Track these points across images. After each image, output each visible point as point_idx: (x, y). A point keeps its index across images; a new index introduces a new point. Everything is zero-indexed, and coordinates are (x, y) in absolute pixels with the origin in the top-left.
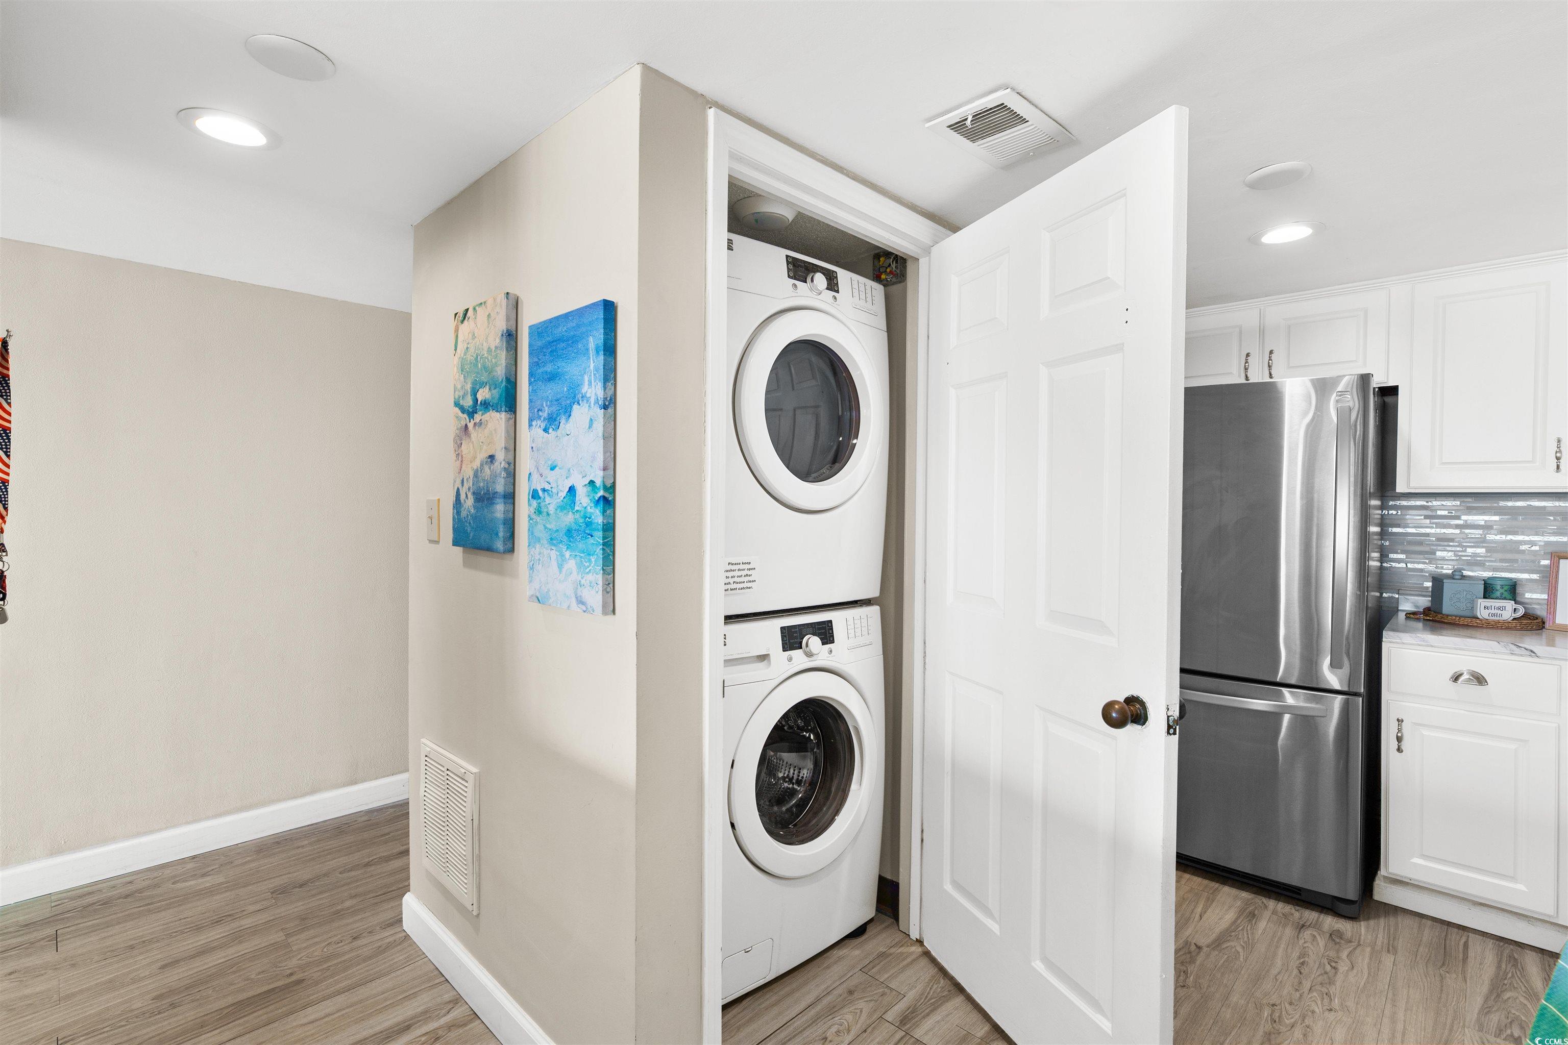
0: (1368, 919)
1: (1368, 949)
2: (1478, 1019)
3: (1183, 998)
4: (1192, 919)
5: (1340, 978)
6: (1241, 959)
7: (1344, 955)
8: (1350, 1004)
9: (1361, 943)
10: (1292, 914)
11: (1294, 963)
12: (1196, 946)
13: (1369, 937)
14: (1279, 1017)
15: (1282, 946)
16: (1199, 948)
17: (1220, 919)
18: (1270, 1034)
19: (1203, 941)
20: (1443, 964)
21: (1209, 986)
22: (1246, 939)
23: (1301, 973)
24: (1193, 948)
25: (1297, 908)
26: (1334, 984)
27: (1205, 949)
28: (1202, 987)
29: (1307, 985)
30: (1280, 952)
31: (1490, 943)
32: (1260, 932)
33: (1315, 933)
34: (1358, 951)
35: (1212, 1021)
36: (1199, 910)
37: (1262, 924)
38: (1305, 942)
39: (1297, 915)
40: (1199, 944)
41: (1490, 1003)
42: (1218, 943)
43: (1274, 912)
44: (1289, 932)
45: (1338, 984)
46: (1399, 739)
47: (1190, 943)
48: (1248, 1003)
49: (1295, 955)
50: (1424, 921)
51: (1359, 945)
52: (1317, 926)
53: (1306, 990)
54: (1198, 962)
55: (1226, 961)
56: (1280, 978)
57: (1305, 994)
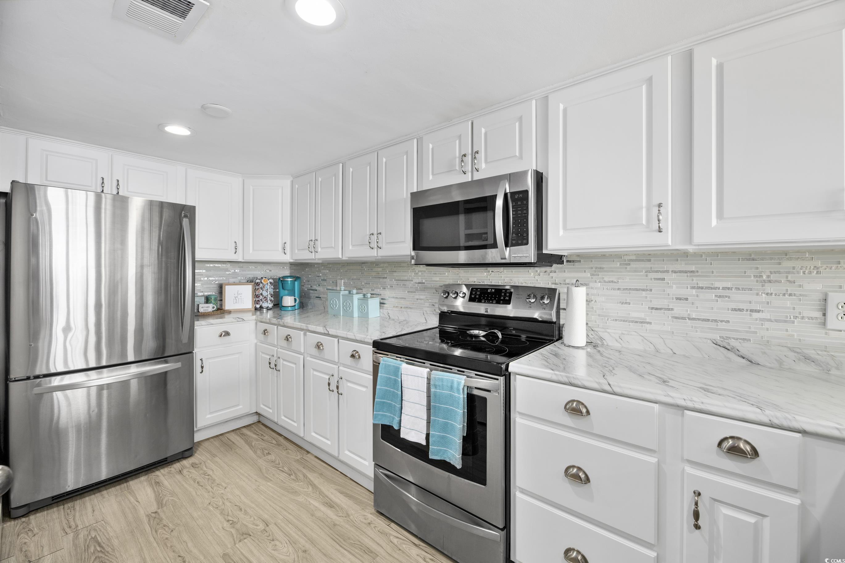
0: (196, 452)
1: (209, 461)
2: (257, 456)
3: (179, 534)
4: (136, 506)
5: (214, 477)
6: (178, 501)
7: (205, 469)
8: (227, 481)
9: (204, 461)
10: (171, 470)
11: (196, 485)
12: (154, 513)
13: (204, 457)
14: (216, 505)
15: (184, 483)
16: (156, 512)
17: (147, 495)
18: (222, 513)
19: (154, 508)
20: (231, 449)
21: (181, 521)
22: (168, 493)
23: (202, 486)
24: (153, 515)
25: (169, 467)
26: (216, 480)
27: (159, 511)
28: (179, 523)
29: (209, 488)
30: (186, 485)
31: (232, 433)
32: (169, 486)
33: (187, 470)
34: (207, 464)
35: (200, 530)
36: (132, 499)
37: (166, 483)
38: (189, 476)
39: (172, 469)
40: (154, 511)
41: (253, 449)
42: (160, 503)
43: (164, 475)
44: (178, 477)
45: (216, 478)
46: (202, 367)
47: (150, 514)
48: (201, 511)
49: (192, 482)
50: (210, 440)
51: (205, 462)
52: (184, 467)
53: (211, 489)
54: (164, 517)
55: (173, 507)
56: (198, 493)
57: (213, 491)
